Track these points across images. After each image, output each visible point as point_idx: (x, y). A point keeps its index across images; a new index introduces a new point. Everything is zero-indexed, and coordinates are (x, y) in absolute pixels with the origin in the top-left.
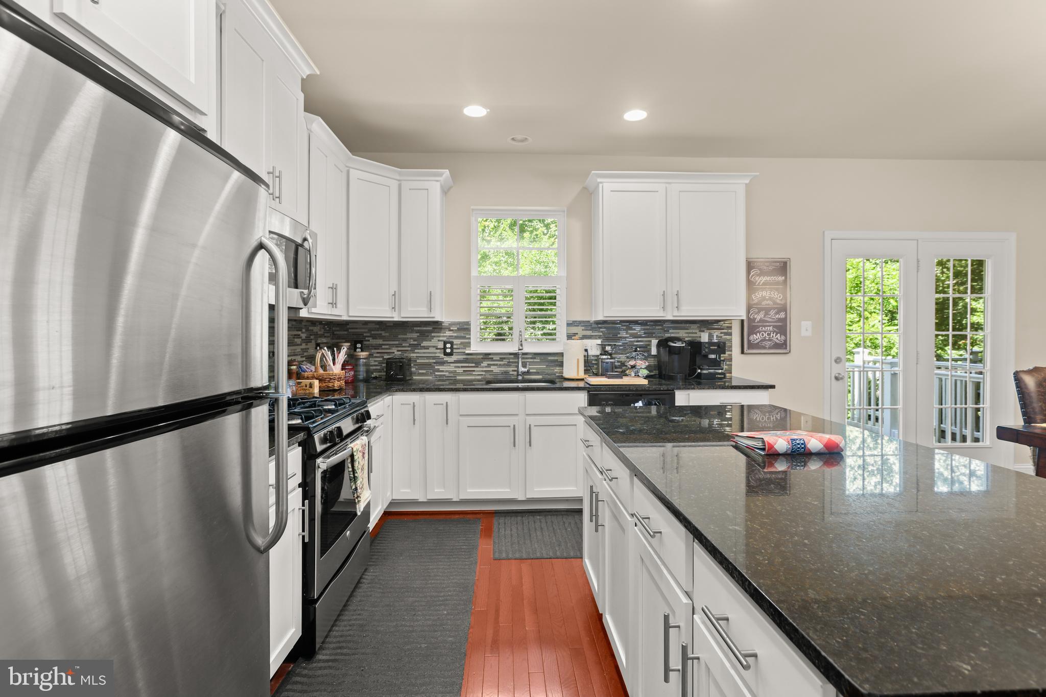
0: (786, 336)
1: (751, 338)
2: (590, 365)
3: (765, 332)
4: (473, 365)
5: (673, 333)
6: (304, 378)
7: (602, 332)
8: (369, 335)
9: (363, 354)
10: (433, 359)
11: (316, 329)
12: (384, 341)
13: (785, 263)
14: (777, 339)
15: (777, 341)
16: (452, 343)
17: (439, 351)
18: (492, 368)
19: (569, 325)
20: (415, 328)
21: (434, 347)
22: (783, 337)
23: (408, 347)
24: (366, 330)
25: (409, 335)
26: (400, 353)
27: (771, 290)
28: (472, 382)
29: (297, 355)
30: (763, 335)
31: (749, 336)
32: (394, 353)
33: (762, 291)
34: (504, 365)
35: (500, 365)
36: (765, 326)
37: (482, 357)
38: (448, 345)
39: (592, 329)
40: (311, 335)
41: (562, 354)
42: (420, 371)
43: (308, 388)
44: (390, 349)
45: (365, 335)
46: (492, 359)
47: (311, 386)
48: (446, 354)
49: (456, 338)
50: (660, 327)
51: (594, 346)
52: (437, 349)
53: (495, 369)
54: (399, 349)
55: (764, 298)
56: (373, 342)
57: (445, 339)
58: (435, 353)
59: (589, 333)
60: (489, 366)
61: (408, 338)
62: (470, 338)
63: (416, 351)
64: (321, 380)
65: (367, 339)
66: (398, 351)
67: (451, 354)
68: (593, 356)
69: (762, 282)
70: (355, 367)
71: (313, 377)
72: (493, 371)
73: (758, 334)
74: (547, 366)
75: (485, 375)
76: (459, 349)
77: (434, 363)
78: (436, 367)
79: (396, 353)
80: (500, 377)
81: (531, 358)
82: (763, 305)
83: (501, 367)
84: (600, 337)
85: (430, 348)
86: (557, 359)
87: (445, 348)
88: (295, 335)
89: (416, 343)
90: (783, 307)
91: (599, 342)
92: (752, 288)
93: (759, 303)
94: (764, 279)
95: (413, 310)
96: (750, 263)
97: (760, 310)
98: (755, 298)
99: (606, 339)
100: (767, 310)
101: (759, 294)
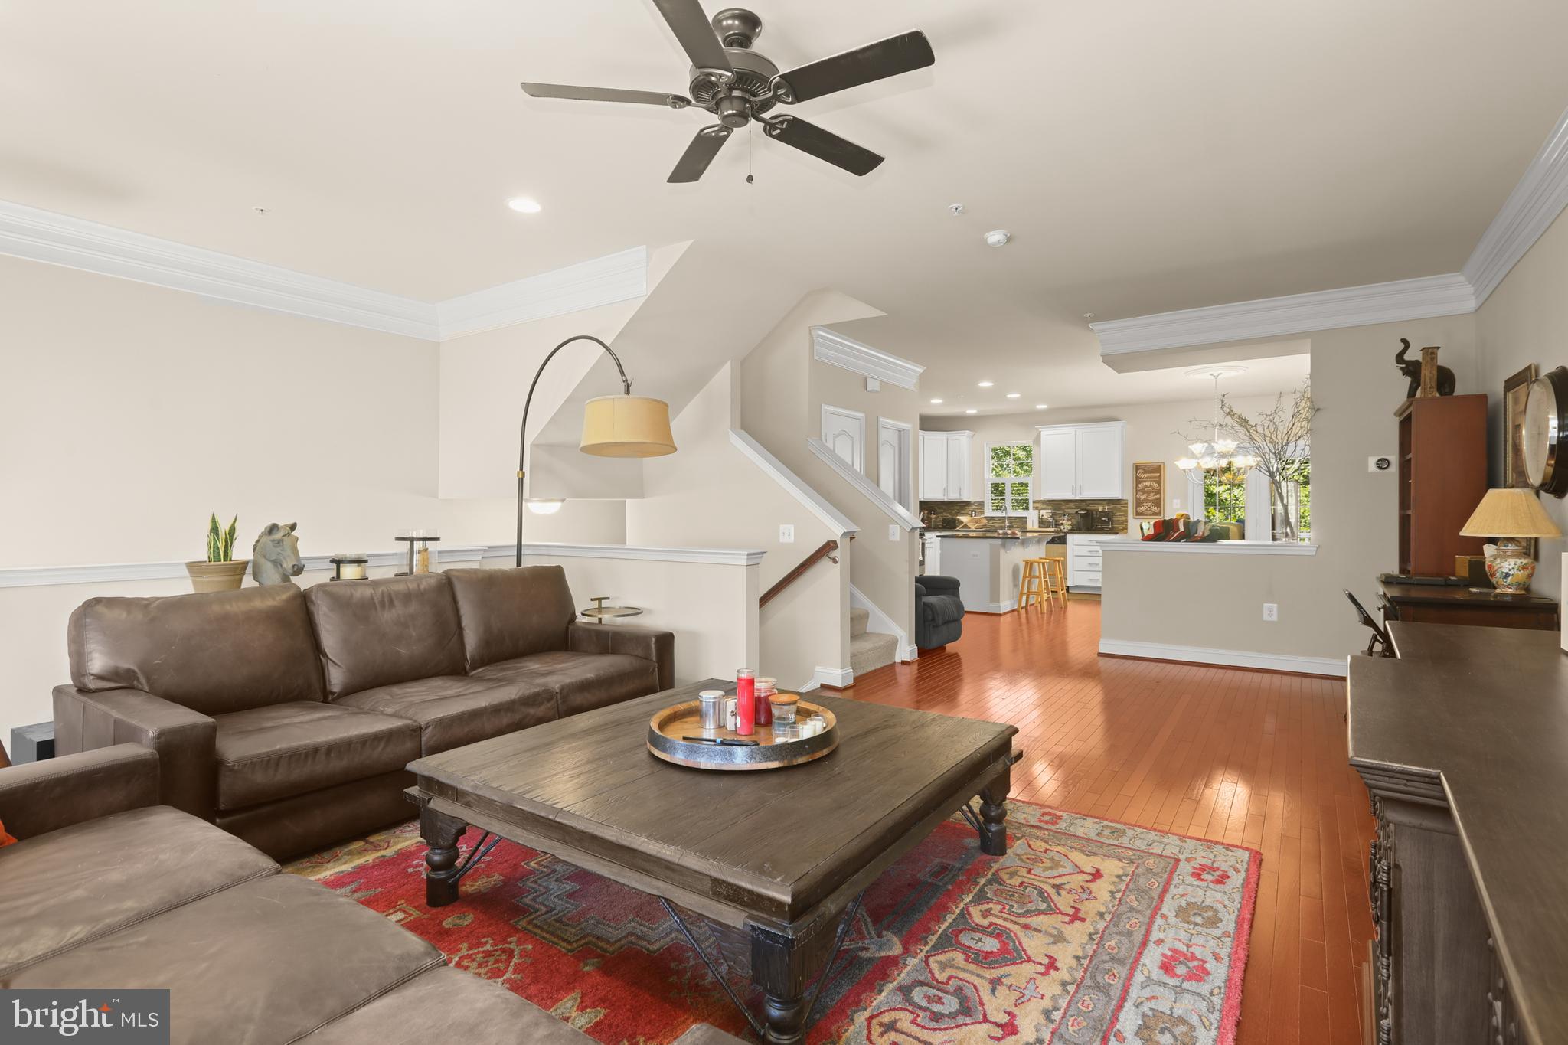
0: (1160, 507)
1: (1138, 509)
2: (1042, 522)
5: (1091, 506)
7: (1051, 506)
9: (933, 516)
13: (1160, 466)
15: (1155, 511)
16: (975, 511)
19: (1034, 502)
20: (959, 504)
21: (967, 513)
22: (1159, 509)
23: (955, 513)
24: (936, 505)
27: (1151, 481)
33: (1145, 482)
34: (1000, 523)
35: (998, 523)
36: (1147, 502)
37: (989, 518)
41: (1026, 518)
46: (994, 520)
49: (978, 509)
50: (1082, 503)
53: (996, 525)
55: (1146, 487)
56: (939, 510)
57: (973, 509)
59: (1045, 506)
60: (993, 523)
61: (955, 509)
62: (983, 509)
63: (960, 514)
65: (936, 509)
66: (952, 514)
69: (1145, 477)
70: (930, 522)
73: (1143, 507)
79: (949, 516)
81: (1014, 519)
82: (1145, 490)
84: (1050, 509)
86: (1024, 520)
87: (973, 513)
89: (960, 511)
90: (1159, 492)
91: (1050, 511)
92: (1138, 481)
93: (1143, 489)
94: (1146, 475)
95: (953, 496)
96: (1137, 466)
97: (1144, 493)
98: (1141, 486)
99: (1054, 509)
100: (1148, 493)
101: (1143, 484)
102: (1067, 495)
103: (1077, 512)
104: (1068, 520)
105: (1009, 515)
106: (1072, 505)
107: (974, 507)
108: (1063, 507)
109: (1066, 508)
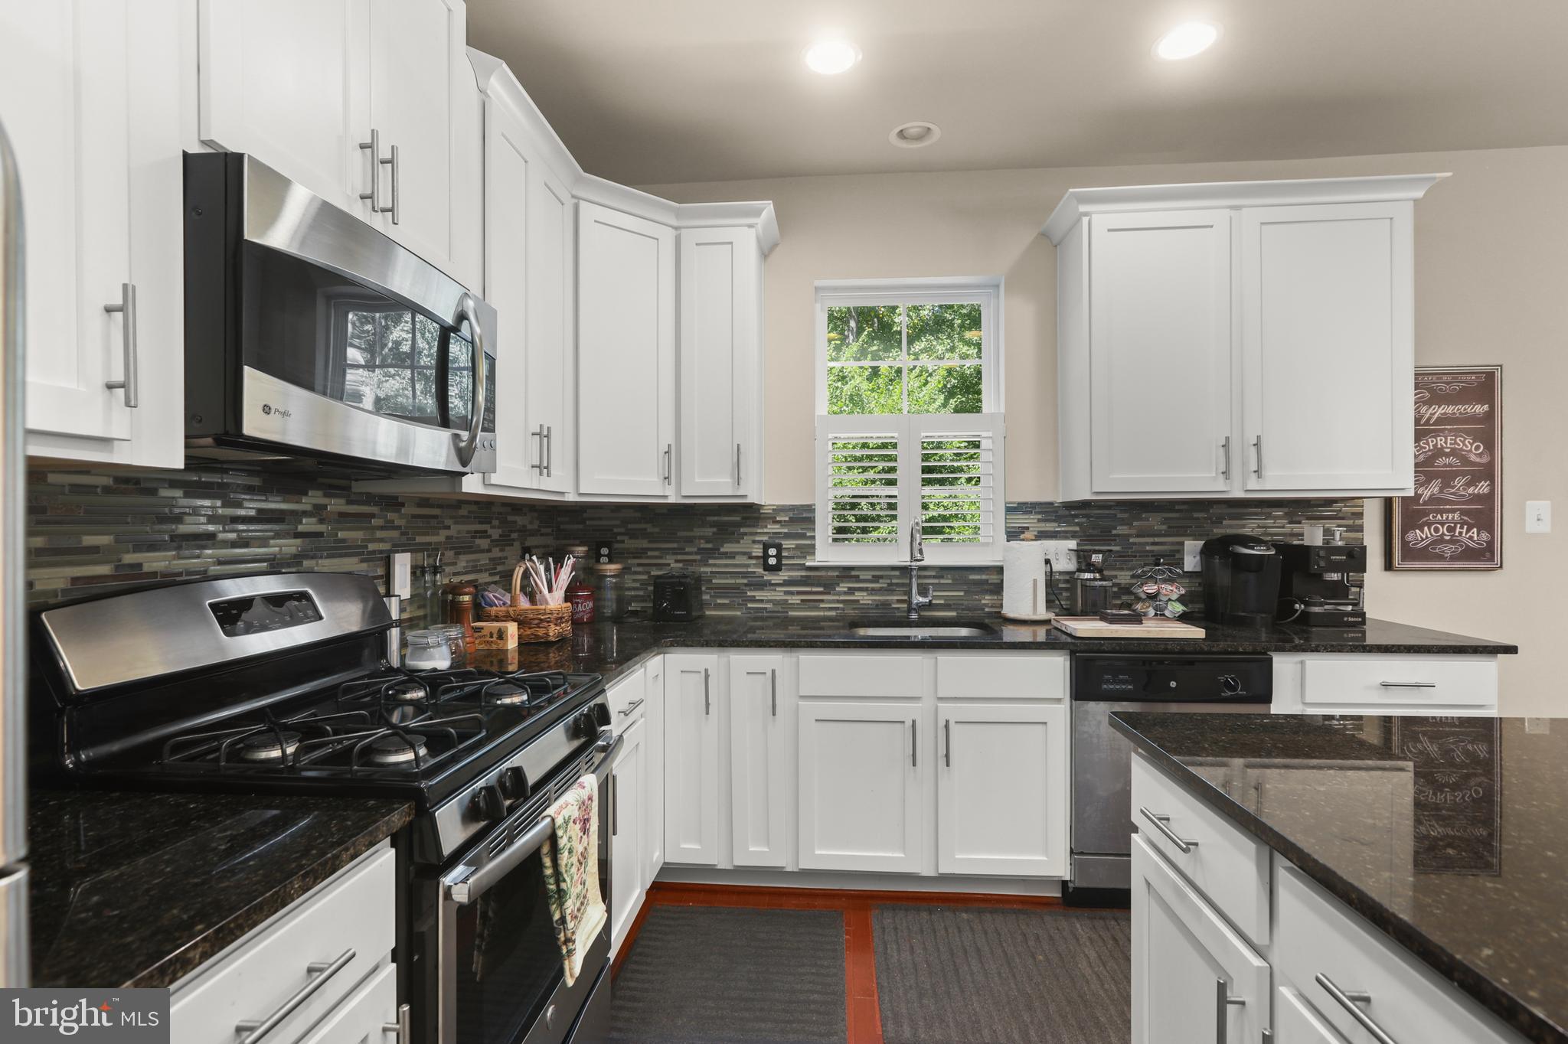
0: (1490, 531)
1: (1410, 536)
3: (1443, 525)
4: (821, 589)
5: (1231, 526)
6: (489, 619)
7: (1077, 524)
8: (622, 530)
9: (612, 568)
10: (743, 577)
11: (520, 520)
12: (650, 542)
13: (1487, 377)
14: (1471, 538)
15: (1472, 544)
16: (779, 547)
17: (754, 562)
18: (858, 596)
19: (1010, 510)
20: (709, 518)
21: (744, 554)
22: (1484, 536)
23: (696, 553)
24: (618, 522)
25: (698, 532)
26: (680, 565)
27: (1456, 433)
28: (819, 622)
29: (480, 571)
30: (1437, 530)
31: (1404, 532)
32: (669, 565)
33: (1435, 437)
34: (881, 589)
35: (873, 589)
36: (1442, 512)
37: (837, 573)
38: (772, 551)
39: (1059, 519)
40: (511, 531)
41: (1000, 570)
42: (719, 601)
43: (494, 639)
44: (660, 557)
45: (615, 530)
46: (857, 579)
47: (501, 635)
48: (768, 568)
49: (787, 536)
51: (1062, 553)
52: (751, 557)
53: (864, 599)
54: (680, 557)
55: (1438, 452)
56: (630, 544)
57: (765, 538)
58: (748, 566)
59: (1052, 527)
60: (851, 591)
61: (695, 537)
62: (813, 538)
63: (711, 562)
64: (522, 622)
65: (619, 538)
66: (677, 561)
67: (777, 568)
68: (1061, 573)
69: (1436, 416)
70: (596, 596)
71: (507, 618)
72: (858, 601)
73: (1426, 528)
74: (966, 592)
75: (843, 609)
76: (793, 557)
77: (746, 585)
78: (749, 594)
79: (673, 565)
80: (873, 613)
81: (934, 577)
82: (1439, 467)
83: (876, 595)
84: (1072, 536)
85: (737, 557)
86: (991, 580)
87: (766, 556)
89: (710, 546)
90: (1485, 473)
91: (1073, 544)
92: (1427, 430)
93: (1429, 461)
94: (1452, 411)
98: (1434, 449)
99: (1084, 537)
100: (1447, 478)
101: (1428, 444)
107: (773, 528)
108: (1122, 530)
109: (1133, 532)
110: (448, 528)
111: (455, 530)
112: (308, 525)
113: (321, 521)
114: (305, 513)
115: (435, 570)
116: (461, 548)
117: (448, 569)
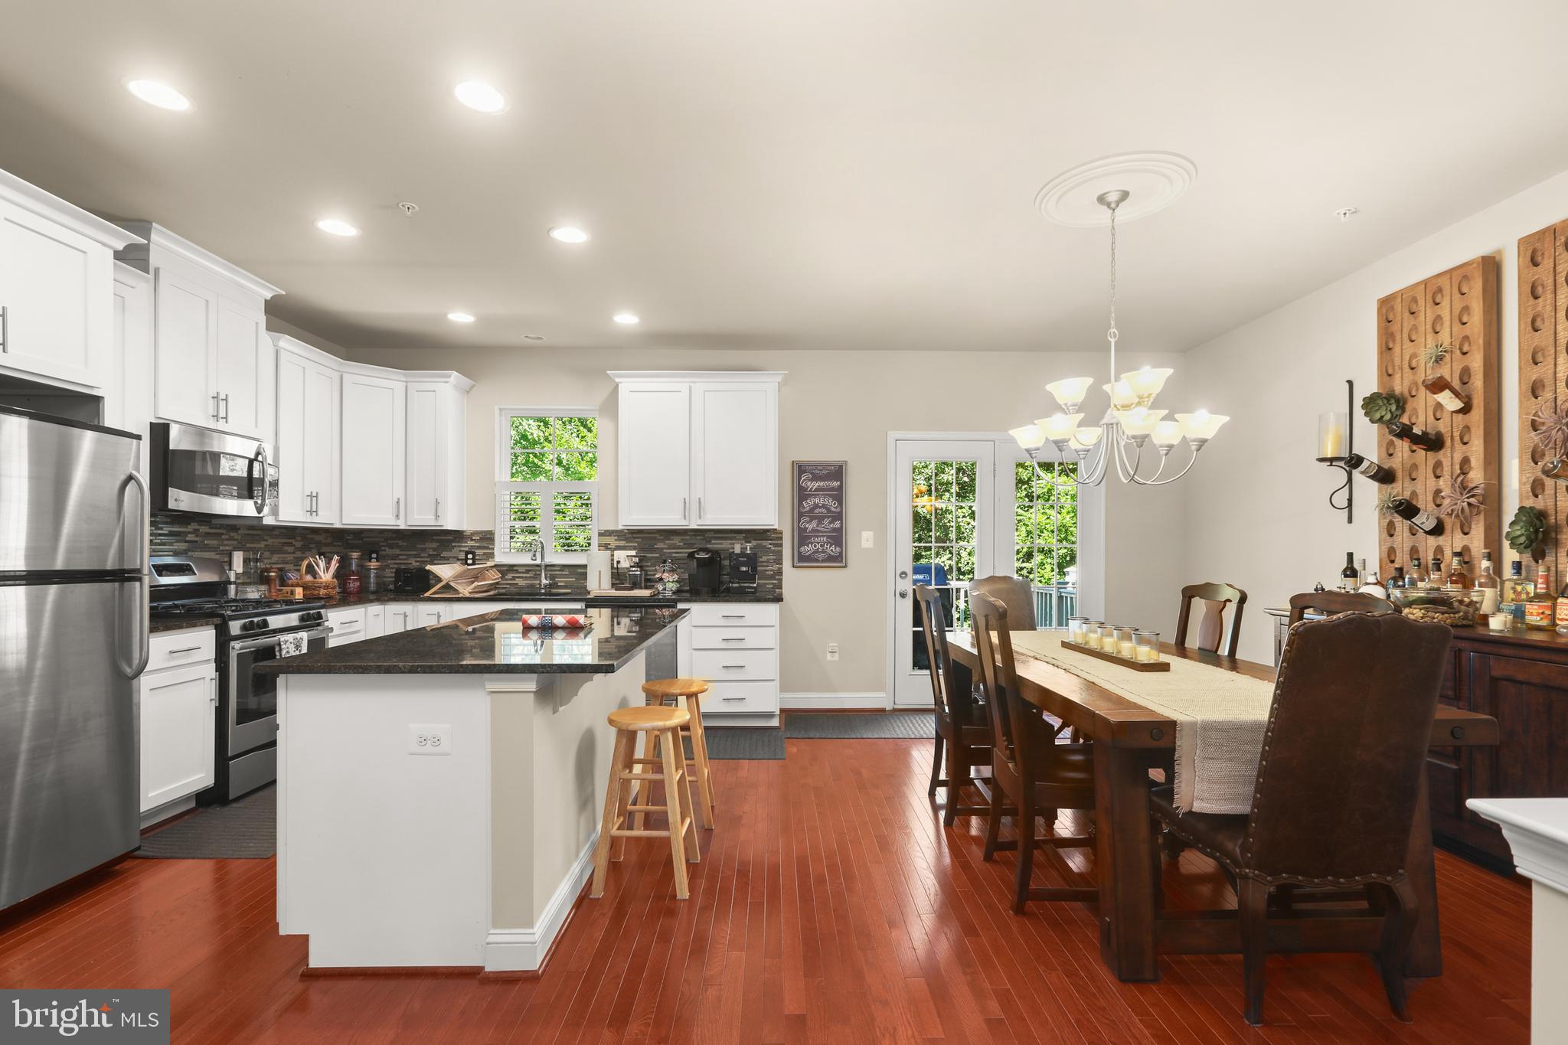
0: (841, 547)
1: (802, 549)
2: (618, 577)
3: (818, 543)
5: (714, 544)
6: (288, 586)
7: (637, 542)
8: (385, 544)
11: (317, 538)
12: (401, 550)
13: (841, 467)
14: (832, 550)
15: (832, 553)
16: (474, 554)
17: (460, 562)
18: (517, 581)
19: (600, 535)
20: (435, 538)
21: (455, 557)
22: (838, 549)
23: (427, 557)
24: (382, 540)
25: (428, 545)
26: (418, 564)
27: (825, 496)
29: (287, 563)
30: (815, 546)
31: (799, 548)
32: (409, 563)
33: (815, 498)
34: (530, 577)
35: (526, 577)
36: (817, 537)
37: (506, 568)
38: (470, 556)
39: (627, 540)
40: (310, 543)
41: (585, 566)
43: (289, 595)
44: (406, 559)
45: (381, 544)
46: (517, 571)
47: (292, 593)
49: (479, 548)
50: (701, 537)
51: (625, 558)
52: (458, 559)
53: (521, 582)
54: (418, 559)
55: (816, 506)
56: (389, 551)
57: (466, 549)
59: (622, 543)
60: (514, 578)
61: (426, 548)
62: (493, 549)
63: (436, 562)
64: (305, 587)
65: (383, 548)
66: (416, 561)
68: (624, 568)
69: (815, 487)
71: (298, 585)
72: (517, 584)
73: (810, 545)
74: (576, 578)
76: (481, 559)
79: (414, 563)
80: (527, 590)
81: (560, 570)
82: (815, 513)
83: (525, 581)
84: (634, 548)
86: (579, 572)
87: (467, 559)
88: (285, 543)
89: (435, 553)
90: (839, 516)
91: (633, 553)
92: (802, 494)
93: (812, 510)
94: (816, 484)
95: (420, 519)
96: (800, 467)
97: (812, 519)
98: (807, 504)
99: (640, 549)
100: (820, 519)
101: (811, 501)
102: (670, 518)
103: (691, 555)
104: (672, 571)
105: (549, 560)
106: (676, 541)
107: (470, 543)
108: (660, 545)
109: (666, 546)
110: (266, 540)
111: (270, 542)
112: (190, 537)
113: (197, 536)
114: (189, 533)
115: (257, 560)
116: (274, 551)
117: (266, 561)
